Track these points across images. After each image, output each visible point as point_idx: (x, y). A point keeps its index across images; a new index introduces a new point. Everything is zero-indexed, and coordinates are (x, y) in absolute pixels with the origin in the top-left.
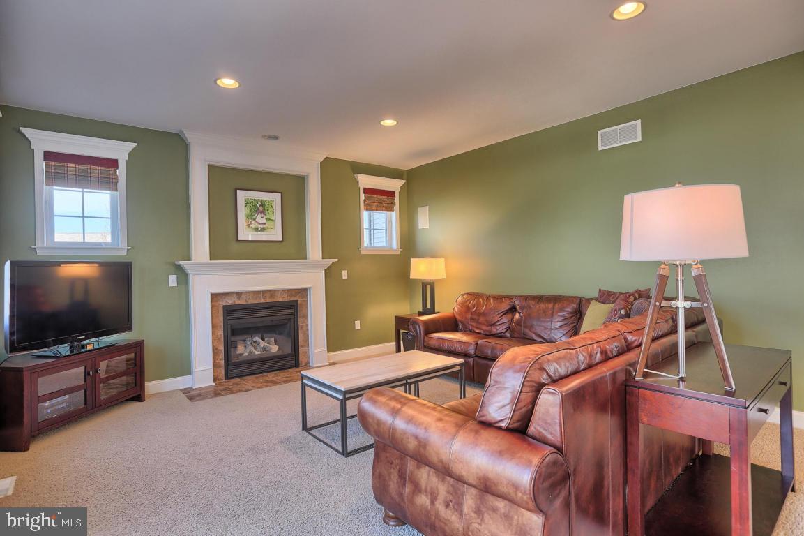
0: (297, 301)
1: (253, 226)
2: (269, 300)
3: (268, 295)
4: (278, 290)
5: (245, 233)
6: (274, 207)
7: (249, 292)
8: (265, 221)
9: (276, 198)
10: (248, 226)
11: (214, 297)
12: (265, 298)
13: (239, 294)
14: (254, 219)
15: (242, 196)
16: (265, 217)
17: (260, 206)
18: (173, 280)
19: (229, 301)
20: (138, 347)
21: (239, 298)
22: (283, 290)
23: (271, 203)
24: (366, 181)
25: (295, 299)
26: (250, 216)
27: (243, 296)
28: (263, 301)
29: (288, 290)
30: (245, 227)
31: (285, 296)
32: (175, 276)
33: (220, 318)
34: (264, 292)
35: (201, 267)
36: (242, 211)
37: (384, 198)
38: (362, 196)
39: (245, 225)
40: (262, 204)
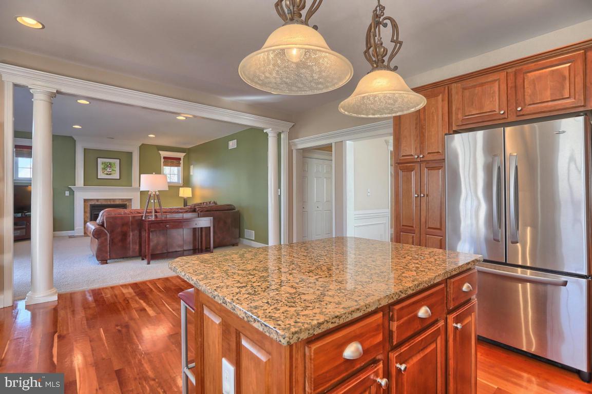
0: (127, 204)
2: (112, 203)
3: (112, 201)
4: (117, 199)
5: (101, 175)
6: (116, 165)
7: (103, 199)
8: (111, 171)
9: (117, 161)
11: (85, 201)
12: (110, 202)
13: (98, 200)
14: (106, 170)
15: (100, 161)
16: (111, 169)
18: (67, 193)
19: (93, 203)
22: (119, 199)
24: (164, 154)
25: (125, 203)
26: (104, 169)
28: (109, 203)
29: (122, 199)
31: (120, 201)
32: (68, 192)
33: (88, 209)
34: (110, 200)
35: (80, 189)
36: (100, 167)
37: (175, 161)
38: (162, 160)
39: (101, 172)
40: (110, 164)
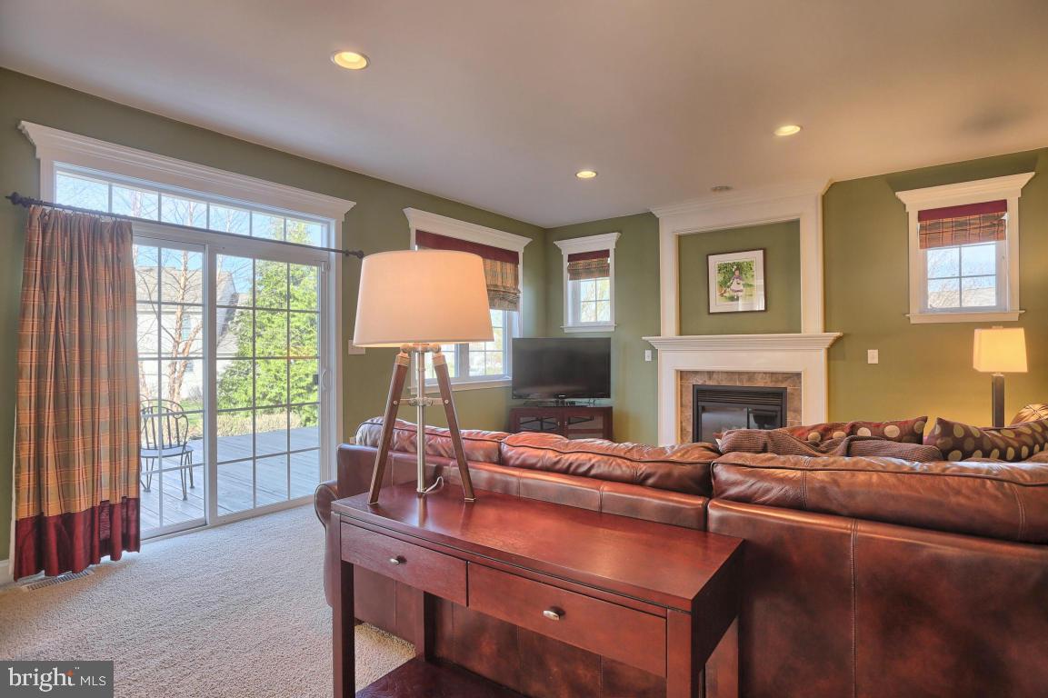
0: (786, 388)
1: (727, 295)
2: (746, 384)
3: (745, 378)
4: (759, 373)
5: (718, 304)
6: (754, 268)
7: (722, 372)
8: (742, 288)
9: (756, 257)
10: (722, 295)
11: (682, 375)
12: (741, 381)
13: (710, 373)
14: (728, 287)
15: (715, 261)
16: (741, 282)
17: (736, 269)
18: (648, 353)
19: (699, 381)
20: (607, 412)
21: (710, 378)
22: (765, 373)
23: (750, 265)
25: (783, 386)
26: (724, 284)
27: (715, 376)
28: (738, 384)
29: (773, 374)
30: (718, 297)
31: (768, 380)
32: (650, 351)
33: (689, 398)
34: (740, 373)
35: (669, 342)
36: (715, 278)
37: (974, 218)
38: (914, 225)
39: (718, 294)
40: (739, 267)
